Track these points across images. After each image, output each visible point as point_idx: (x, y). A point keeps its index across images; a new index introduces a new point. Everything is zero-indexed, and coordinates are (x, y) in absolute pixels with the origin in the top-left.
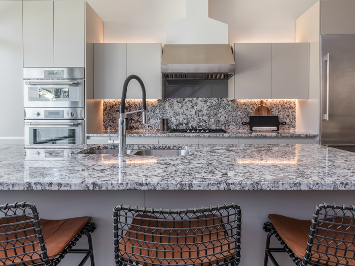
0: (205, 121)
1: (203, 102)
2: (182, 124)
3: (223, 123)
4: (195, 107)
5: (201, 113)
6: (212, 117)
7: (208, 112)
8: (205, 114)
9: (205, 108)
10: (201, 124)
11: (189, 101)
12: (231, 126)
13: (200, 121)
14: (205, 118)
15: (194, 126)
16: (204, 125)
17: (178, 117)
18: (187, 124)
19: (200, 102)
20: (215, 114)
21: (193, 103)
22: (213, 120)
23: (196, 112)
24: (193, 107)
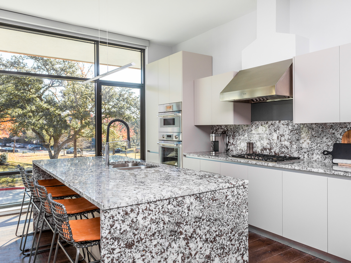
0: (287, 148)
1: (285, 126)
2: (266, 149)
3: (306, 150)
4: (278, 131)
5: (283, 139)
6: (294, 143)
7: (290, 137)
8: (287, 139)
9: (287, 132)
10: (283, 150)
11: (272, 124)
12: (315, 155)
13: (282, 147)
14: (287, 143)
15: (277, 152)
16: (286, 151)
17: (262, 142)
18: (270, 149)
19: (282, 126)
20: (297, 140)
21: (276, 126)
22: (294, 146)
23: (278, 137)
24: (275, 131)
